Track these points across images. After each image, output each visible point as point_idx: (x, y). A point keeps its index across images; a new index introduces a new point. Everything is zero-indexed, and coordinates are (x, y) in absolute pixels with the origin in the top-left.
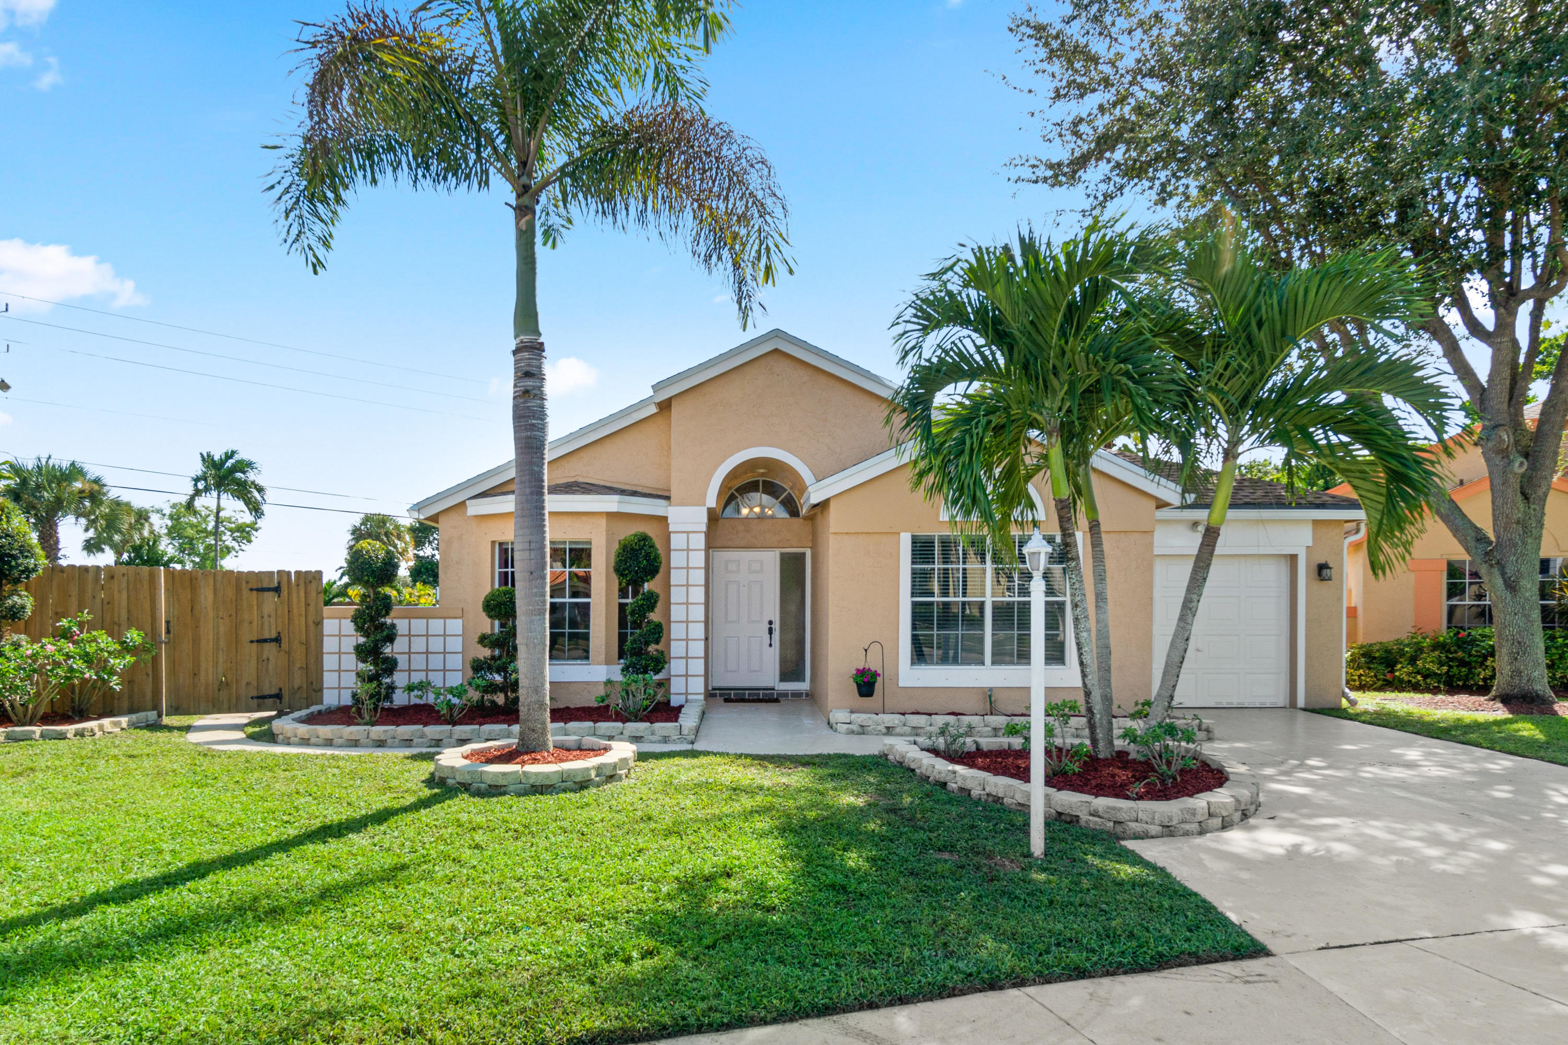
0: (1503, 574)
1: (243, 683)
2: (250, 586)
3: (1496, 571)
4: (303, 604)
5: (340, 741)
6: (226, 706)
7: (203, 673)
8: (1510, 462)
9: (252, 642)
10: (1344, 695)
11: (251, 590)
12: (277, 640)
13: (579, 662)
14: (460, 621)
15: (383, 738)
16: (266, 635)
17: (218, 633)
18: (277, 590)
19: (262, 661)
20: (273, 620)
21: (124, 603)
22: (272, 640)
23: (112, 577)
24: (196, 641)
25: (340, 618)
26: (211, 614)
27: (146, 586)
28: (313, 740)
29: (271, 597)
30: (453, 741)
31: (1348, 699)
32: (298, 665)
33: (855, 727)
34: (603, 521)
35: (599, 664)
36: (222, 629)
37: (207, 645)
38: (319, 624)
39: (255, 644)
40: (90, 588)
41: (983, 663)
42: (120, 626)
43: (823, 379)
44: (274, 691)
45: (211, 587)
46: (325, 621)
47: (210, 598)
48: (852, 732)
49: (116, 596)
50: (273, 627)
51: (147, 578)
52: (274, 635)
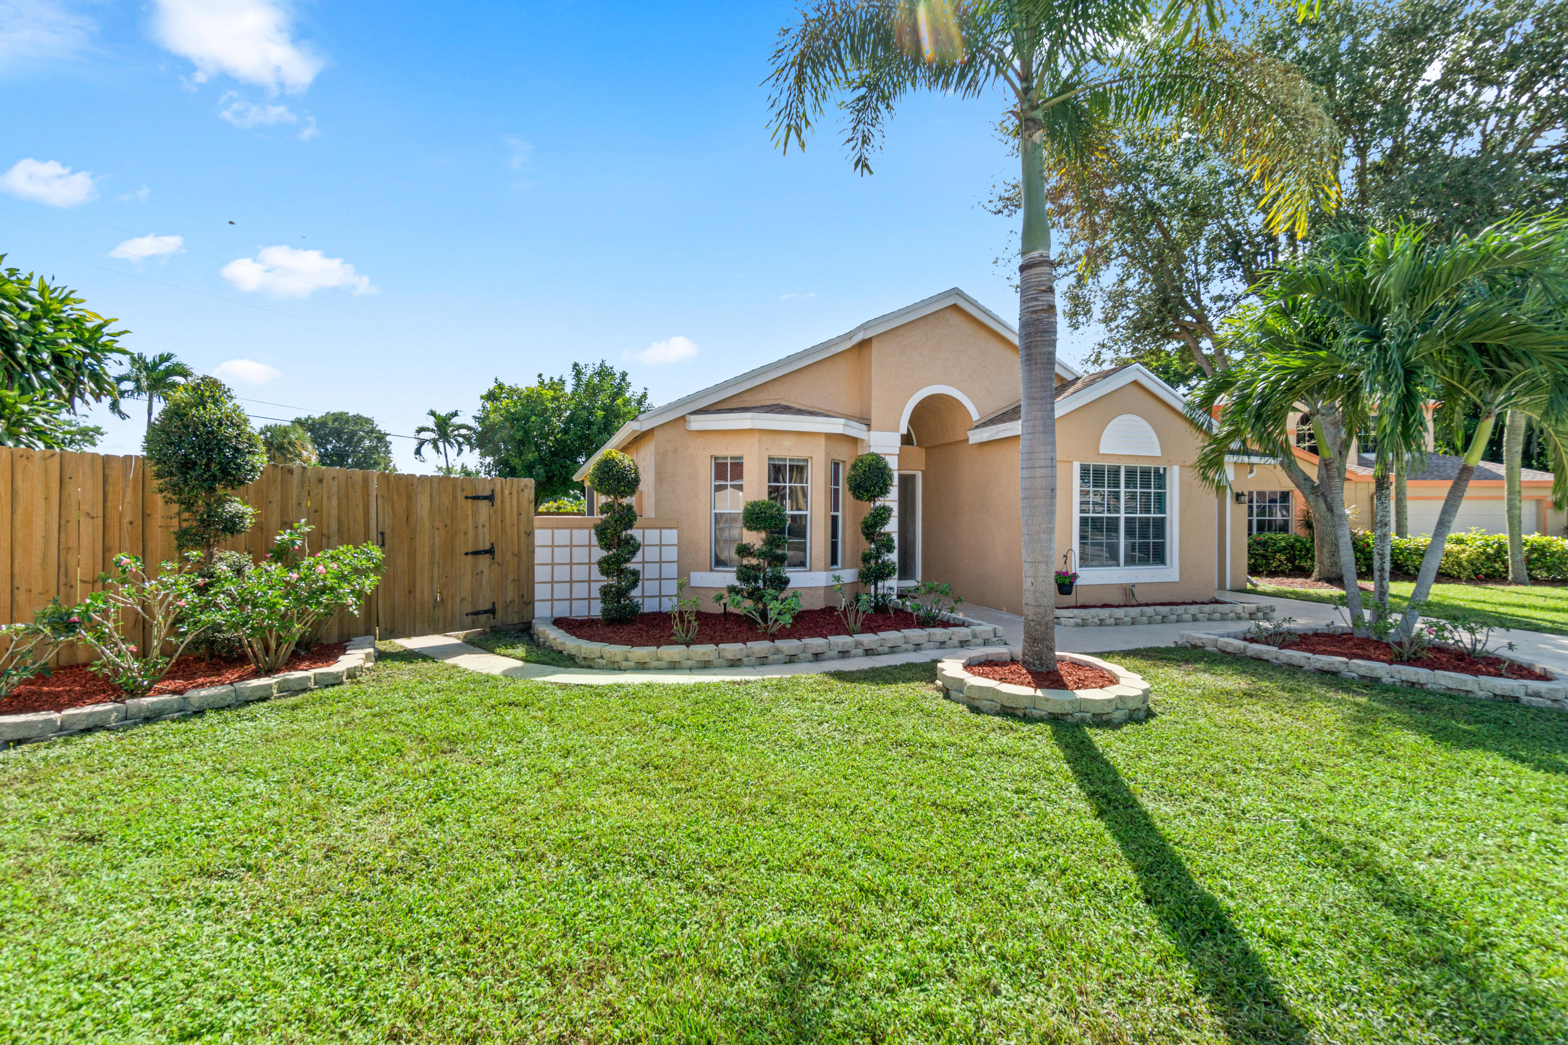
0: (1326, 502)
1: (458, 599)
2: (465, 494)
3: (1321, 500)
4: (515, 514)
5: (690, 663)
6: (441, 625)
7: (418, 590)
8: (1339, 431)
9: (467, 554)
10: (1249, 581)
11: (467, 498)
12: (491, 552)
13: (798, 569)
14: (675, 532)
15: (739, 657)
16: (481, 548)
17: (433, 545)
18: (491, 498)
19: (478, 574)
20: (486, 530)
21: (334, 512)
22: (486, 552)
23: (321, 481)
24: (412, 555)
25: (553, 528)
26: (427, 525)
27: (359, 492)
28: (654, 664)
29: (484, 504)
30: (809, 655)
31: (1252, 583)
32: (511, 578)
33: (1079, 621)
34: (822, 442)
35: (819, 570)
36: (437, 540)
37: (423, 558)
38: (530, 534)
39: (470, 557)
40: (295, 490)
41: (1118, 565)
42: (329, 538)
43: (983, 334)
44: (488, 606)
45: (427, 494)
46: (537, 532)
47: (426, 505)
48: (1077, 625)
49: (325, 503)
50: (487, 537)
51: (360, 482)
52: (487, 547)
